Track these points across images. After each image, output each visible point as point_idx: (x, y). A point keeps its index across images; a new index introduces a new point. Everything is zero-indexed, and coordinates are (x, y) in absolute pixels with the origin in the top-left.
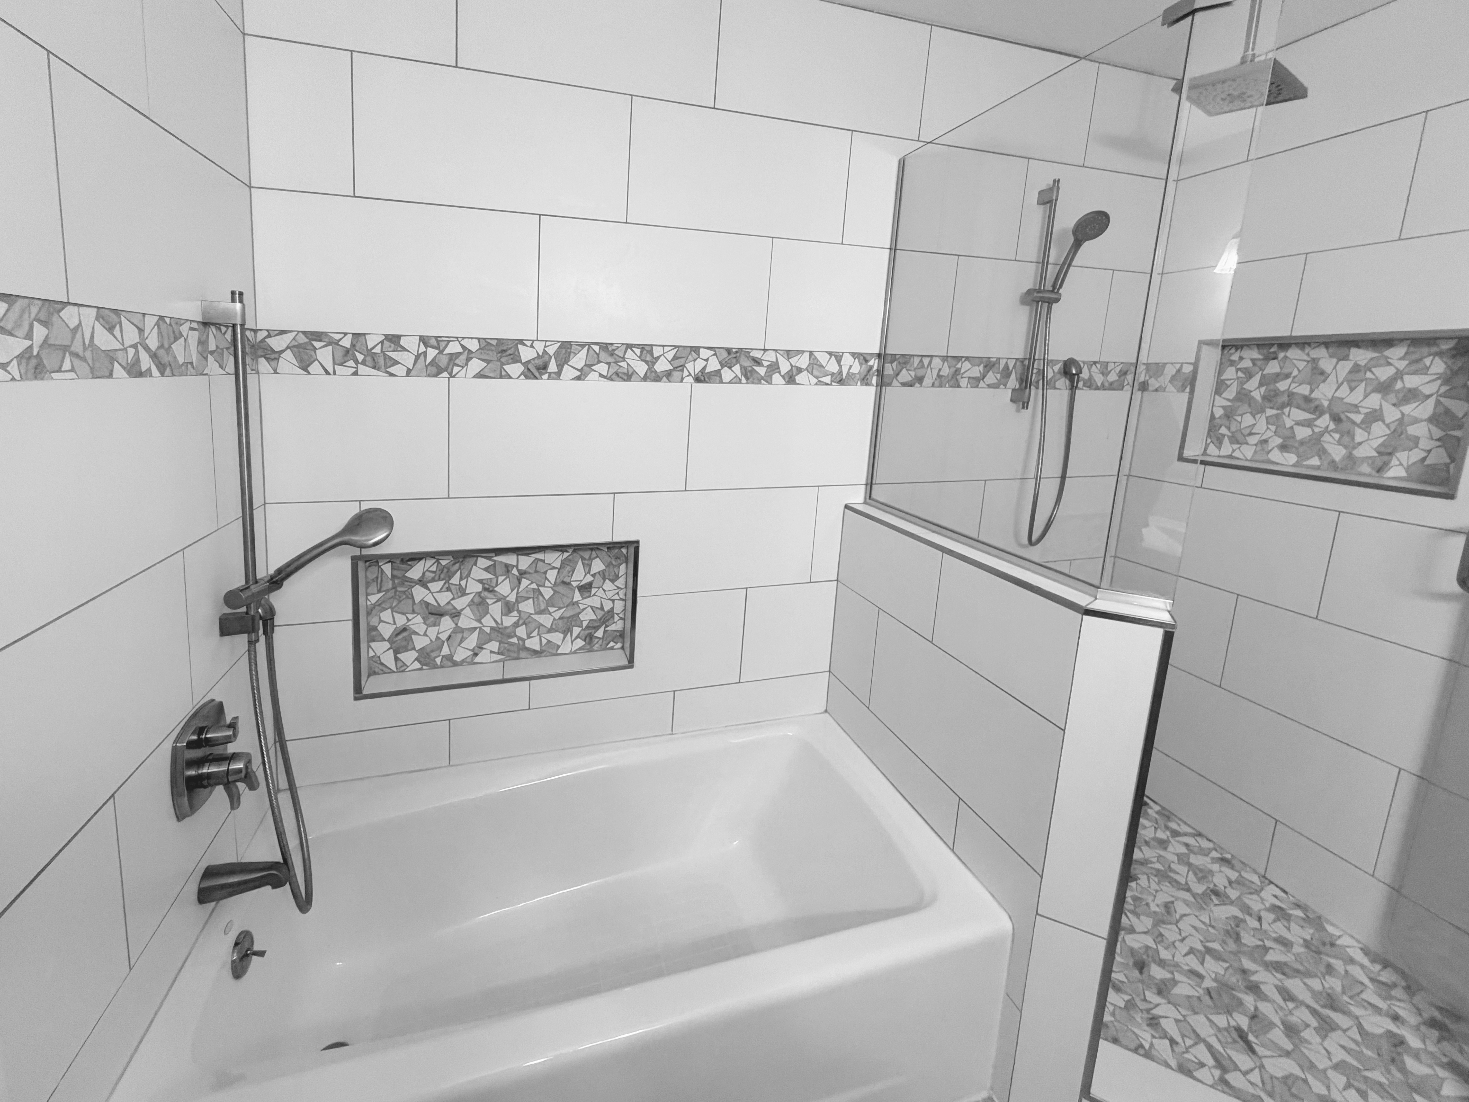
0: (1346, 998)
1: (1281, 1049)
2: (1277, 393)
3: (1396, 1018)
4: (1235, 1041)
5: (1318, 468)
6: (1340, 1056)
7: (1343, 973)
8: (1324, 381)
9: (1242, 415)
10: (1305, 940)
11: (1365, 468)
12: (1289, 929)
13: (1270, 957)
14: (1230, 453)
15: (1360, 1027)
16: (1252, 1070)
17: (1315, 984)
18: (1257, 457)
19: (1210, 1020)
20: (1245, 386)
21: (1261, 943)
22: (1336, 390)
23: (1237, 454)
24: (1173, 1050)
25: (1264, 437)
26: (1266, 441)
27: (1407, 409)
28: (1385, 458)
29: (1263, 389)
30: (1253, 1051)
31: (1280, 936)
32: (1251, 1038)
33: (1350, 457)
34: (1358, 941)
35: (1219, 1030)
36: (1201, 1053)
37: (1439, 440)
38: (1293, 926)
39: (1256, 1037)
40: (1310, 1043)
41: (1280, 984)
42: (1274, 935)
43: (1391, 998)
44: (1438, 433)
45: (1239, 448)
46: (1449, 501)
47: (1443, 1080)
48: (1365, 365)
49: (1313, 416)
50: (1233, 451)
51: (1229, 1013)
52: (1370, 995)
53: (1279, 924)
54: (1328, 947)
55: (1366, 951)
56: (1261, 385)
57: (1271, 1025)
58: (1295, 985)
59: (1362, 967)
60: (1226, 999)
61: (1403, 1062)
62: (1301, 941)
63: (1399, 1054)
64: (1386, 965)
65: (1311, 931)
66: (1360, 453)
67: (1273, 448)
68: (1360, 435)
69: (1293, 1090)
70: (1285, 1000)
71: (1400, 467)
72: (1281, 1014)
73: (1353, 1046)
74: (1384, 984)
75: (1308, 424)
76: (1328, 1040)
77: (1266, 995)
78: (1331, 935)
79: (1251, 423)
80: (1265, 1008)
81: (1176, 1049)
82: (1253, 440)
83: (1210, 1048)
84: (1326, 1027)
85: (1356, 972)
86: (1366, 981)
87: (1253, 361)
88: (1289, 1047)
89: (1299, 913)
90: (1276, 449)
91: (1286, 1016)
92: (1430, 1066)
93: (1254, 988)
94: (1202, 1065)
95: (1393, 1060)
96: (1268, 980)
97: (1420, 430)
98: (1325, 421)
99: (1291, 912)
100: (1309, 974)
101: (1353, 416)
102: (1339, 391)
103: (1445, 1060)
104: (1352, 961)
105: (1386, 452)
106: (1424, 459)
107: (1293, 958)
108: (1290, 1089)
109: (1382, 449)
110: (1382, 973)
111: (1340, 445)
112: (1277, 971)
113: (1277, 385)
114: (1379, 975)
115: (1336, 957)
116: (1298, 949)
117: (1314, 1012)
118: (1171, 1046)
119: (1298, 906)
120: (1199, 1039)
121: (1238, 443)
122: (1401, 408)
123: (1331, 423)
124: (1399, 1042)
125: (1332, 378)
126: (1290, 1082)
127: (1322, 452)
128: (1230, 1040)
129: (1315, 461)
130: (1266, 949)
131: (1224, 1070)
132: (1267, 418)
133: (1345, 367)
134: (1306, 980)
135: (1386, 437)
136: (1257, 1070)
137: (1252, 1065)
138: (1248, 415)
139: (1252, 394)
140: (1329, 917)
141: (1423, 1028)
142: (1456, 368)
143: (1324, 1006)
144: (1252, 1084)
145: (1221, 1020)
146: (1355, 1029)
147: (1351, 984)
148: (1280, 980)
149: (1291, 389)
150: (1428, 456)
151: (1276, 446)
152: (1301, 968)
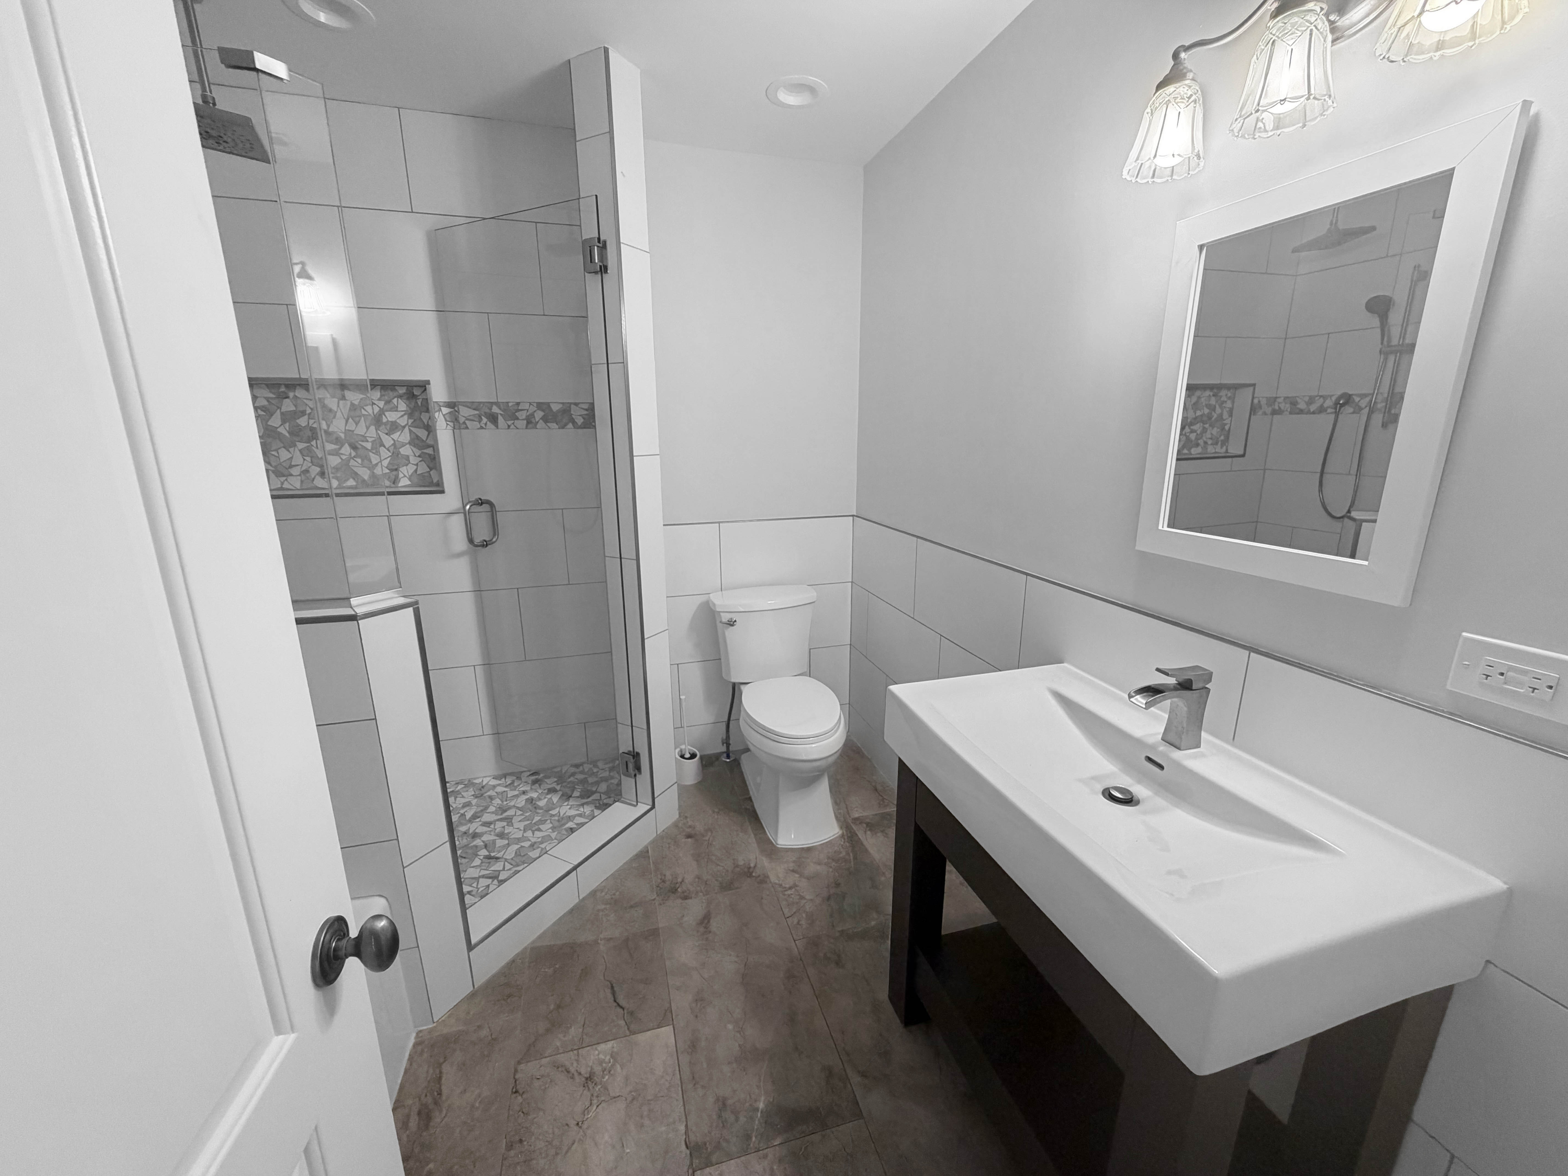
0: (505, 803)
1: (504, 846)
2: (300, 429)
3: (524, 793)
4: (489, 863)
5: (356, 487)
6: (521, 826)
7: (496, 794)
8: (334, 417)
9: (277, 450)
10: (473, 795)
11: (387, 483)
12: (463, 797)
13: (468, 816)
14: (280, 486)
15: (518, 808)
16: (504, 864)
17: (492, 809)
18: (305, 486)
19: (473, 867)
20: (270, 423)
21: (459, 815)
22: (346, 425)
23: (286, 485)
24: (473, 896)
25: (304, 468)
26: (307, 471)
27: (395, 436)
28: (394, 473)
29: (287, 425)
30: (497, 858)
31: (464, 803)
32: (492, 854)
33: (373, 476)
34: (489, 776)
35: (480, 866)
36: (484, 882)
37: (419, 456)
38: (464, 794)
39: (494, 852)
40: (511, 832)
41: (481, 823)
42: (460, 806)
43: (516, 787)
44: (418, 453)
45: (286, 480)
46: (443, 495)
47: (551, 798)
48: (359, 404)
49: (338, 447)
50: (282, 483)
51: (477, 855)
52: (511, 794)
53: (458, 799)
54: (482, 789)
55: (495, 778)
56: (284, 422)
57: (494, 842)
58: (487, 817)
59: (499, 785)
60: (470, 851)
61: (538, 805)
62: (472, 797)
63: (535, 804)
64: (505, 776)
65: (472, 789)
66: (378, 471)
67: (315, 477)
68: (374, 459)
69: (522, 854)
70: (489, 827)
71: (406, 478)
72: (492, 833)
73: (523, 817)
74: (510, 784)
75: (336, 453)
76: (514, 824)
77: (482, 833)
78: (479, 784)
79: (289, 457)
80: (485, 838)
81: (473, 893)
82: (295, 471)
83: (483, 877)
84: (509, 820)
85: (500, 789)
86: (506, 789)
87: (267, 399)
88: (506, 842)
89: (460, 787)
90: (317, 477)
91: (495, 832)
92: (545, 798)
93: (475, 835)
94: (488, 886)
95: (535, 808)
96: (475, 827)
97: (407, 451)
98: (346, 450)
99: (457, 789)
100: (486, 808)
101: (364, 444)
102: (348, 425)
103: (546, 791)
104: (494, 787)
105: (394, 469)
106: (416, 471)
107: (476, 807)
108: (520, 855)
109: (391, 467)
110: (507, 780)
111: (364, 467)
112: (475, 819)
113: (298, 421)
114: (506, 782)
115: (489, 790)
116: (474, 802)
117: (501, 820)
118: (470, 895)
119: (457, 784)
120: (477, 879)
121: (284, 476)
122: (391, 436)
123: (352, 451)
124: (531, 801)
125: (339, 414)
126: (518, 853)
127: (355, 475)
128: (487, 864)
129: (351, 482)
130: (463, 815)
131: (496, 877)
132: (300, 451)
133: (345, 406)
134: (488, 811)
135: (389, 459)
136: (506, 863)
137: (503, 863)
138: (283, 449)
139: (279, 430)
140: (472, 777)
141: (533, 787)
142: (412, 407)
143: (502, 814)
144: (509, 869)
145: (477, 862)
146: (517, 810)
147: (502, 795)
148: (480, 821)
149: (310, 425)
150: (417, 468)
151: (317, 474)
152: (482, 808)
